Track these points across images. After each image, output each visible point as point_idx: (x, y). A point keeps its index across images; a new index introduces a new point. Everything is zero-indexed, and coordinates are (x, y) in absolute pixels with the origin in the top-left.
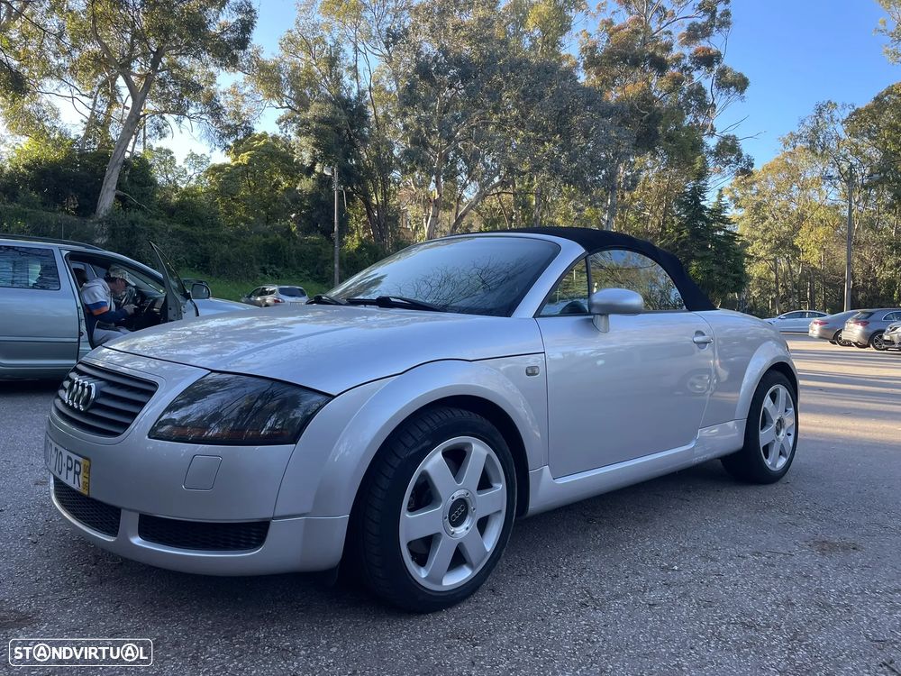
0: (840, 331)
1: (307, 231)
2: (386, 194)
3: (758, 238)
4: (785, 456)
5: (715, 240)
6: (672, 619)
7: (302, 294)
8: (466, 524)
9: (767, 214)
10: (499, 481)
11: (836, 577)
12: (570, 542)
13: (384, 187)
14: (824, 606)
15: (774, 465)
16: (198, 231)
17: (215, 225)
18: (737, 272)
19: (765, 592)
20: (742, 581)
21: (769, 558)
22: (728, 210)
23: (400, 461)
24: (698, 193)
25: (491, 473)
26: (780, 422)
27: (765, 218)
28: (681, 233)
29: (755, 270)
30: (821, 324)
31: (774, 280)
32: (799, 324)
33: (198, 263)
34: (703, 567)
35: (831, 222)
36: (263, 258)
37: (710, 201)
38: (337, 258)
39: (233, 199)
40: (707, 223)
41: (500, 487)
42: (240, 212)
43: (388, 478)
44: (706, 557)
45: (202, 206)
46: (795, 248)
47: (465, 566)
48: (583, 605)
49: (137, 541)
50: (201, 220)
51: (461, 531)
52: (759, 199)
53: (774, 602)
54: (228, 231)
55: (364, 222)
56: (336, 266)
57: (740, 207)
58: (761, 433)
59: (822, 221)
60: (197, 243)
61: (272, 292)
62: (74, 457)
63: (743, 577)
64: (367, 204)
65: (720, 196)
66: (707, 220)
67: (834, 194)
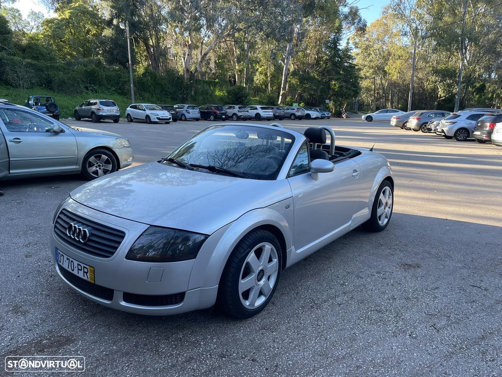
0: (406, 122)
1: (110, 62)
2: (158, 40)
3: (366, 66)
4: (387, 218)
5: (345, 69)
6: (349, 310)
7: (114, 105)
8: (264, 279)
9: (372, 52)
10: (275, 258)
11: (411, 283)
12: (300, 273)
13: (157, 35)
14: (408, 299)
15: (382, 223)
16: (42, 63)
17: (52, 59)
18: (355, 87)
19: (384, 293)
20: (374, 288)
21: (384, 274)
22: (351, 51)
23: (238, 260)
24: (336, 41)
25: (273, 256)
26: (386, 203)
27: (369, 54)
28: (327, 65)
29: (364, 84)
30: (397, 119)
31: (373, 89)
32: (386, 116)
33: (45, 84)
34: (358, 282)
35: (404, 58)
36: (85, 80)
37: (342, 45)
38: (132, 81)
39: (61, 41)
40: (340, 59)
41: (275, 261)
42: (67, 49)
43: (233, 268)
44: (358, 277)
45: (43, 46)
46: (385, 72)
47: (262, 296)
48: (312, 307)
49: (123, 303)
50: (43, 56)
51: (262, 282)
52: (367, 43)
53: (388, 298)
54: (60, 62)
55: (145, 56)
56: (132, 85)
57: (357, 47)
58: (378, 210)
59: (399, 56)
60: (43, 72)
61: (95, 104)
62: (82, 265)
63: (374, 286)
64: (147, 45)
65: (348, 43)
66: (340, 57)
67: (406, 41)
